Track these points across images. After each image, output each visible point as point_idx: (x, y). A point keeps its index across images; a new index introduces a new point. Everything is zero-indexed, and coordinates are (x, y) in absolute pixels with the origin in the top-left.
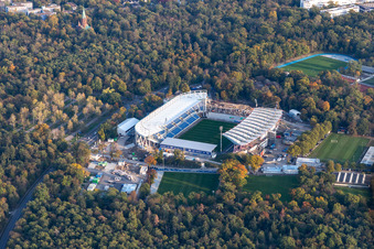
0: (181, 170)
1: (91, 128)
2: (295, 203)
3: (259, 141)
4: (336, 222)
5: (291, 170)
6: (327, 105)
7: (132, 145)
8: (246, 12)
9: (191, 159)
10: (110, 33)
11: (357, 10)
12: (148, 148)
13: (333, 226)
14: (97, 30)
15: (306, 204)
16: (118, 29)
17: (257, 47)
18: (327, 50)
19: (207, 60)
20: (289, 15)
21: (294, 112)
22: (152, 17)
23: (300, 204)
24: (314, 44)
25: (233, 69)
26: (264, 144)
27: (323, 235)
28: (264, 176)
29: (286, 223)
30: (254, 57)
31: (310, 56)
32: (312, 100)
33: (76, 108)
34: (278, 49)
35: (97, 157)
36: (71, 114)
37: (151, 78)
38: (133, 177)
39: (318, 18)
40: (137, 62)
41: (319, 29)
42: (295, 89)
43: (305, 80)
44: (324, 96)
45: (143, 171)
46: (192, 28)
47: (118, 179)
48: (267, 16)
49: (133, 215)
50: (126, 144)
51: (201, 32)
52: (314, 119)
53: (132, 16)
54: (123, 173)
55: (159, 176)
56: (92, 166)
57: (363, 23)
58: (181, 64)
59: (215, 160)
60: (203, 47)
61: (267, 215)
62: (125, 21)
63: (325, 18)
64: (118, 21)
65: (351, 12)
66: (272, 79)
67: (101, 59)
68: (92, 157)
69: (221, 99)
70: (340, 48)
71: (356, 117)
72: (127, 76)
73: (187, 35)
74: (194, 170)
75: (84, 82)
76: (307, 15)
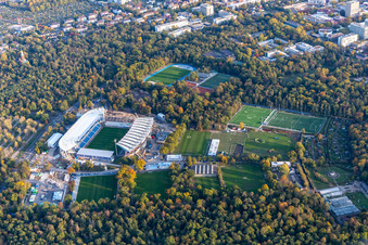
0: (92, 174)
1: (30, 143)
2: (170, 201)
3: (141, 144)
4: (200, 215)
5: (164, 166)
6: (181, 110)
7: (58, 156)
8: (123, 39)
9: (97, 164)
10: (40, 64)
11: (189, 30)
12: (69, 158)
13: (198, 221)
14: (31, 62)
15: (178, 200)
16: (44, 61)
17: (132, 67)
18: (175, 62)
19: (102, 79)
20: (149, 38)
21: (161, 115)
22: (65, 49)
23: (174, 201)
24: (167, 59)
25: (119, 85)
26: (144, 146)
27: (193, 232)
28: (147, 173)
29: (167, 221)
30: (131, 75)
31: (166, 67)
32: (171, 107)
33: (19, 130)
34: (146, 66)
35: (35, 170)
36: (16, 134)
37: (67, 99)
38: (60, 184)
39: (167, 39)
40: (58, 86)
41: (169, 48)
42: (160, 97)
43: (165, 91)
44: (179, 102)
45: (67, 178)
46: (91, 55)
47: (50, 188)
48: (136, 41)
49: (61, 227)
50: (54, 155)
51: (96, 57)
52: (174, 122)
53: (53, 50)
54: (54, 182)
55: (77, 181)
56: (32, 177)
57: (195, 41)
58: (86, 84)
59: (114, 163)
60: (99, 69)
61: (153, 215)
62: (49, 54)
63: (172, 39)
64: (45, 53)
65: (186, 33)
66: (144, 90)
67: (34, 86)
68: (32, 170)
69: (113, 109)
70: (183, 60)
71: (201, 117)
72: (52, 99)
73: (88, 61)
74: (101, 173)
75: (25, 106)
76: (160, 37)
